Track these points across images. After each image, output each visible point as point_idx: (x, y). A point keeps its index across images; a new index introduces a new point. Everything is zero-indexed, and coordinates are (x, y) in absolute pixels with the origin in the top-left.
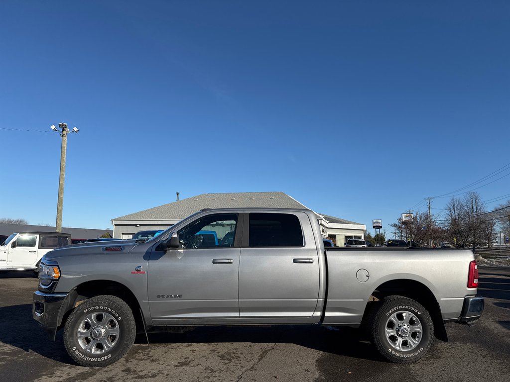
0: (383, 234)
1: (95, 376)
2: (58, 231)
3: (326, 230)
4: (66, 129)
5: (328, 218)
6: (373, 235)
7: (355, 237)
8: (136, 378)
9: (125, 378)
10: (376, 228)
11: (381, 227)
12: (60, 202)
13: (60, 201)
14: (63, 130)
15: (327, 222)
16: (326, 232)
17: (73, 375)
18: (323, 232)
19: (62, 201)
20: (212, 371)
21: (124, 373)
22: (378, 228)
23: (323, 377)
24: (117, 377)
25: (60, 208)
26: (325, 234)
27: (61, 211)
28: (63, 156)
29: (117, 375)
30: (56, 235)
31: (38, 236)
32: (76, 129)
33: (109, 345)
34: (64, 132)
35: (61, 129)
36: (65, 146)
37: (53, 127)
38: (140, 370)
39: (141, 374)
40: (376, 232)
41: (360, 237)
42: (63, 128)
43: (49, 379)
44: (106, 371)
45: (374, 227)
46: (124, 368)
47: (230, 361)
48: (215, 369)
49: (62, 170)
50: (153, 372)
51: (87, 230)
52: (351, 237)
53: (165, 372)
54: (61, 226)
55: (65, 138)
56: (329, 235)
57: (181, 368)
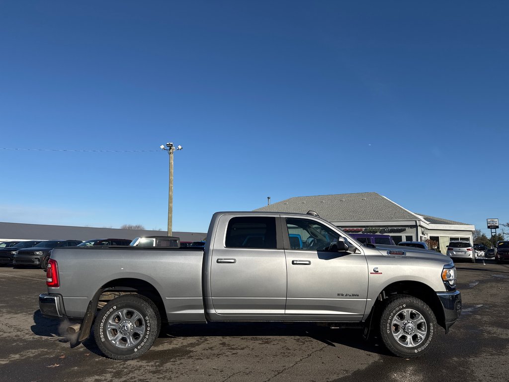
0: (502, 235)
1: (200, 346)
2: (169, 235)
3: (426, 232)
4: (172, 147)
5: (429, 219)
6: (489, 237)
7: (462, 239)
8: (230, 349)
9: (221, 348)
10: (491, 228)
11: (497, 227)
12: (170, 211)
13: (170, 209)
14: (170, 148)
15: (428, 223)
16: (427, 234)
17: (185, 344)
18: (423, 233)
19: (171, 209)
20: (288, 349)
21: (221, 345)
22: (494, 228)
23: (382, 361)
24: (215, 348)
25: (170, 215)
26: (426, 236)
27: (171, 218)
28: (171, 170)
29: (216, 346)
30: (167, 239)
31: (154, 239)
32: (180, 147)
34: (171, 150)
35: (168, 148)
36: (172, 162)
37: (162, 147)
38: (232, 344)
39: (233, 347)
40: (492, 233)
41: (468, 239)
42: (170, 146)
43: (169, 345)
44: (208, 343)
45: (489, 227)
46: (221, 342)
47: (304, 343)
48: (290, 348)
49: (171, 183)
50: (242, 346)
51: (192, 234)
52: (457, 239)
53: (251, 347)
54: (171, 230)
55: (172, 155)
56: (430, 237)
57: (264, 345)
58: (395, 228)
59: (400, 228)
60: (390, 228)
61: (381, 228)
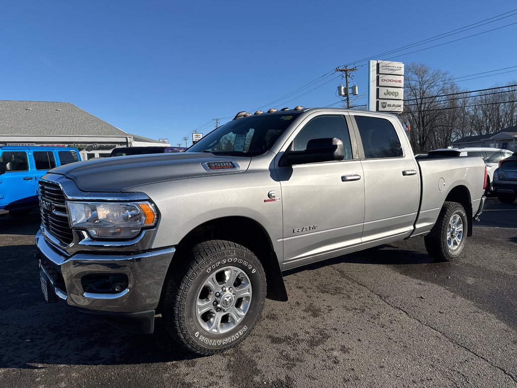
33: (239, 314)
58: (104, 145)
59: (109, 145)
60: (98, 145)
61: (88, 145)
